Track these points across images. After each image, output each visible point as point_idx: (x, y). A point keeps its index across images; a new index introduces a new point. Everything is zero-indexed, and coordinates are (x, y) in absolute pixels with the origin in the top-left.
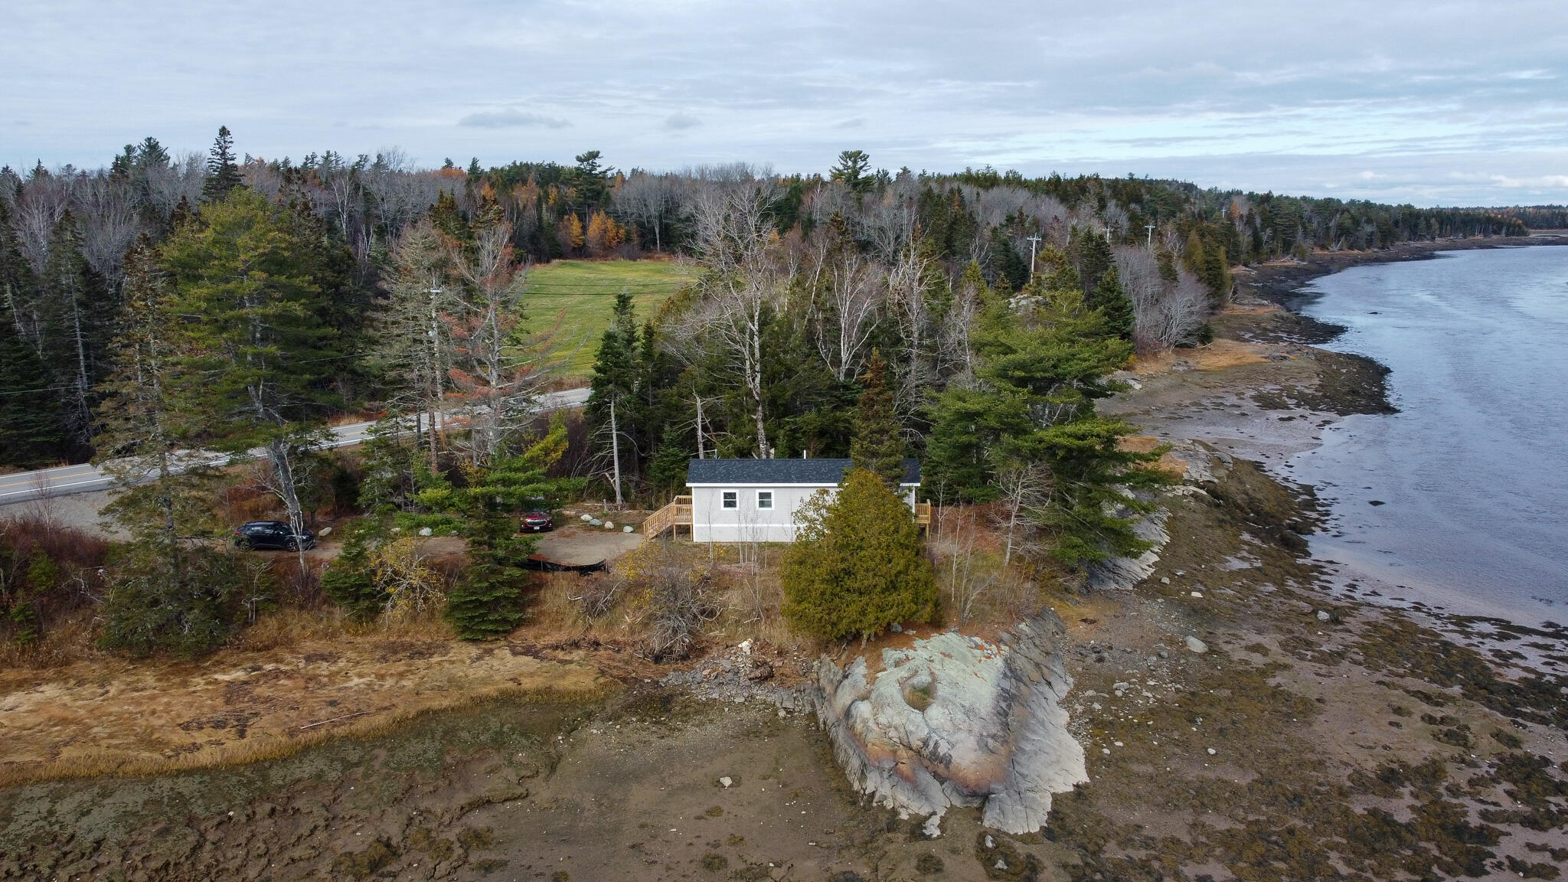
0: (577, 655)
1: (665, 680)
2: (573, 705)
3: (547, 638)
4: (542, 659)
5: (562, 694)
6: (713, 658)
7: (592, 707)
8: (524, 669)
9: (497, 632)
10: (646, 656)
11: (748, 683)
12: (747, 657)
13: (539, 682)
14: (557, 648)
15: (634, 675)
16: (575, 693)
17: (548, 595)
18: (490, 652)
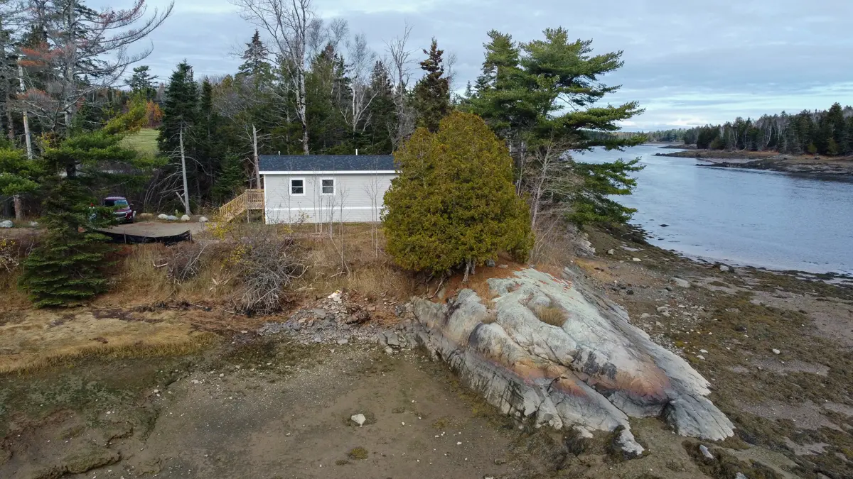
0: (166, 314)
1: (261, 330)
2: (168, 358)
3: (133, 302)
4: (129, 320)
5: (153, 349)
6: (305, 309)
7: (190, 358)
8: (109, 329)
9: (78, 298)
10: (238, 312)
11: (346, 326)
12: (340, 305)
13: (128, 339)
14: (145, 309)
15: (229, 327)
16: (169, 346)
17: (133, 264)
18: (71, 317)
